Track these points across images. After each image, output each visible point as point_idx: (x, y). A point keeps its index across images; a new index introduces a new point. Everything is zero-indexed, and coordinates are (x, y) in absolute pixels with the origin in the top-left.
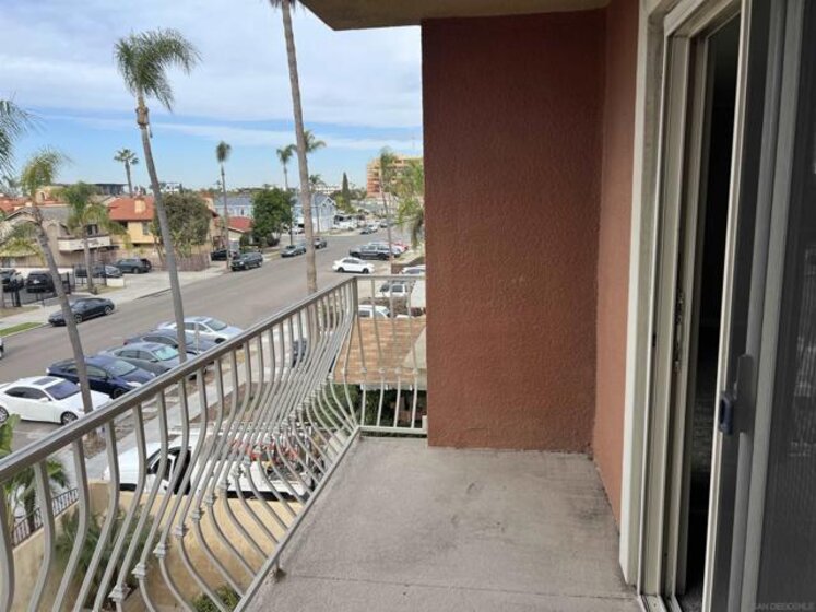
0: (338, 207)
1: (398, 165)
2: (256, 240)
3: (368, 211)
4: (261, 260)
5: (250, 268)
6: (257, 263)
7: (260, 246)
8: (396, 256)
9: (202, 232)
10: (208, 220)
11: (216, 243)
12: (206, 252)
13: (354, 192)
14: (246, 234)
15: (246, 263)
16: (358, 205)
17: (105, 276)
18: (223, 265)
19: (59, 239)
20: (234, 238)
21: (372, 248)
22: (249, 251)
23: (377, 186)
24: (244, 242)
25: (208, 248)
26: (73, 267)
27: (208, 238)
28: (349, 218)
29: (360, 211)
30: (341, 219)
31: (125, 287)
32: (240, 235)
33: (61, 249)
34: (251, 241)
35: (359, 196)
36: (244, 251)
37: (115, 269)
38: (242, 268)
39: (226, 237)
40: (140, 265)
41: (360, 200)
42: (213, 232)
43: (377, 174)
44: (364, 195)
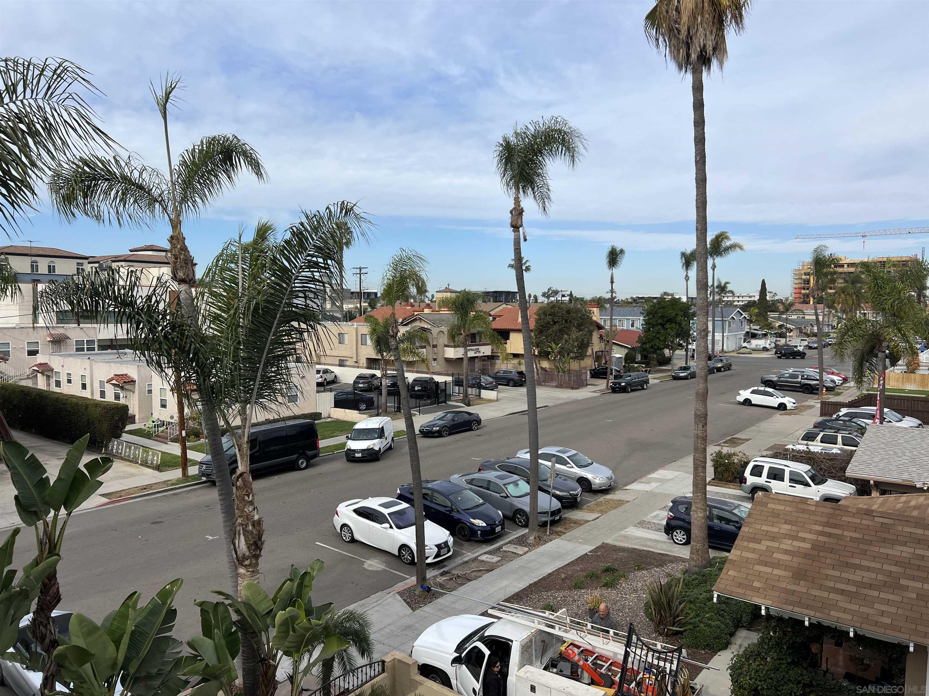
0: (750, 321)
1: (840, 270)
2: (644, 357)
3: (792, 327)
4: (647, 382)
5: (632, 391)
6: (641, 385)
7: (648, 364)
8: (830, 389)
9: (583, 345)
10: (591, 333)
11: (598, 358)
12: (585, 368)
13: (774, 302)
14: (633, 349)
15: (628, 384)
16: (779, 319)
17: (480, 387)
18: (602, 384)
19: (446, 346)
20: (618, 354)
21: (792, 376)
22: (635, 370)
23: (807, 296)
24: (629, 358)
25: (589, 363)
26: (452, 375)
27: (589, 352)
28: (765, 335)
29: (781, 327)
30: (754, 336)
31: (497, 400)
32: (626, 351)
33: (446, 356)
34: (639, 358)
35: (781, 308)
36: (628, 369)
37: (490, 379)
38: (623, 390)
39: (610, 352)
40: (516, 377)
41: (782, 313)
42: (596, 345)
43: (808, 282)
44: (788, 307)
